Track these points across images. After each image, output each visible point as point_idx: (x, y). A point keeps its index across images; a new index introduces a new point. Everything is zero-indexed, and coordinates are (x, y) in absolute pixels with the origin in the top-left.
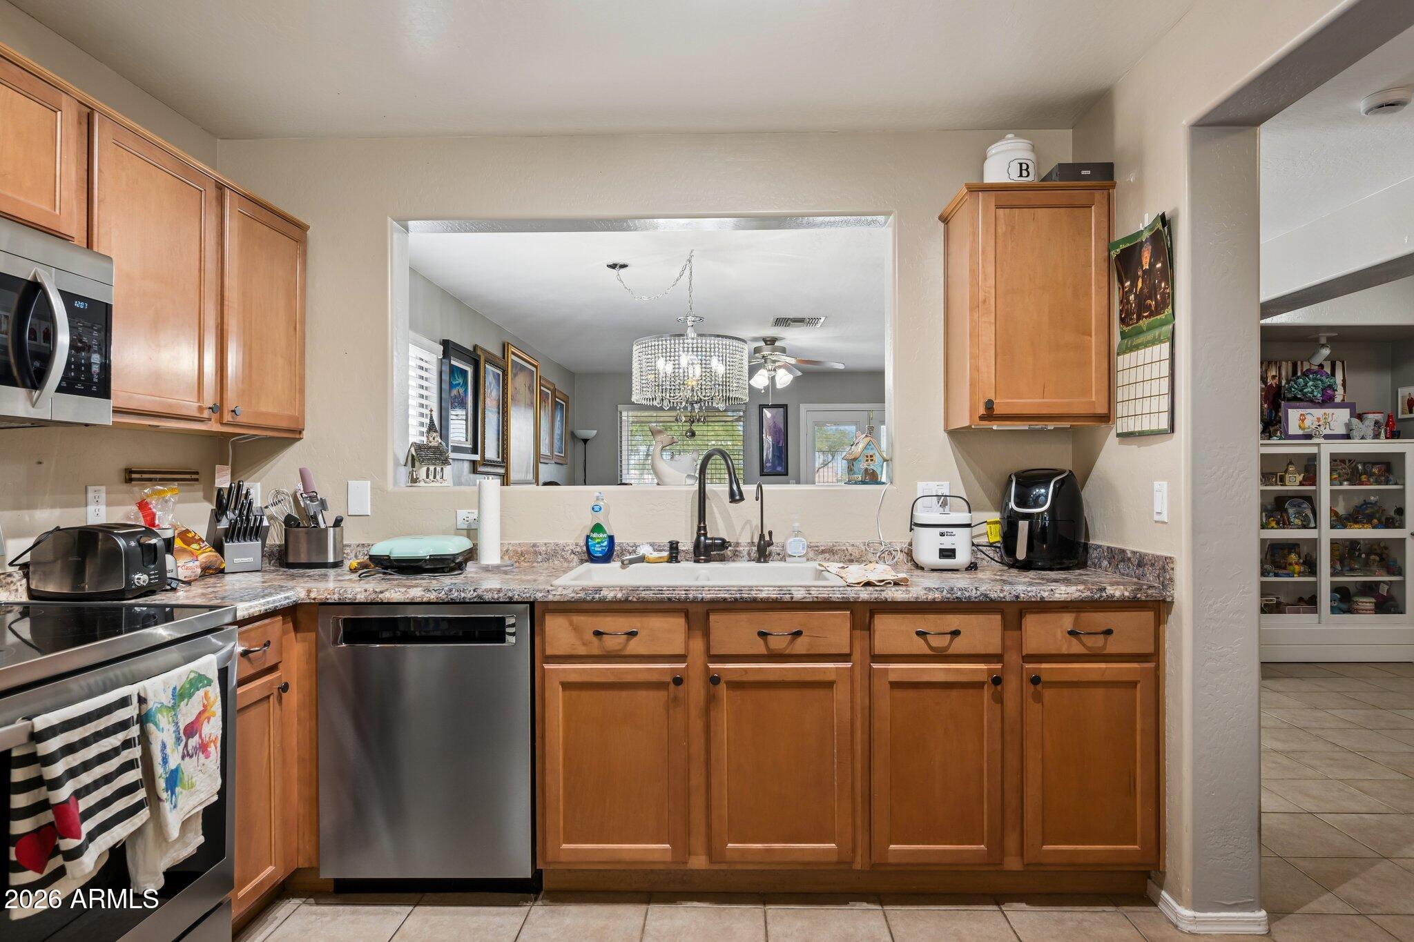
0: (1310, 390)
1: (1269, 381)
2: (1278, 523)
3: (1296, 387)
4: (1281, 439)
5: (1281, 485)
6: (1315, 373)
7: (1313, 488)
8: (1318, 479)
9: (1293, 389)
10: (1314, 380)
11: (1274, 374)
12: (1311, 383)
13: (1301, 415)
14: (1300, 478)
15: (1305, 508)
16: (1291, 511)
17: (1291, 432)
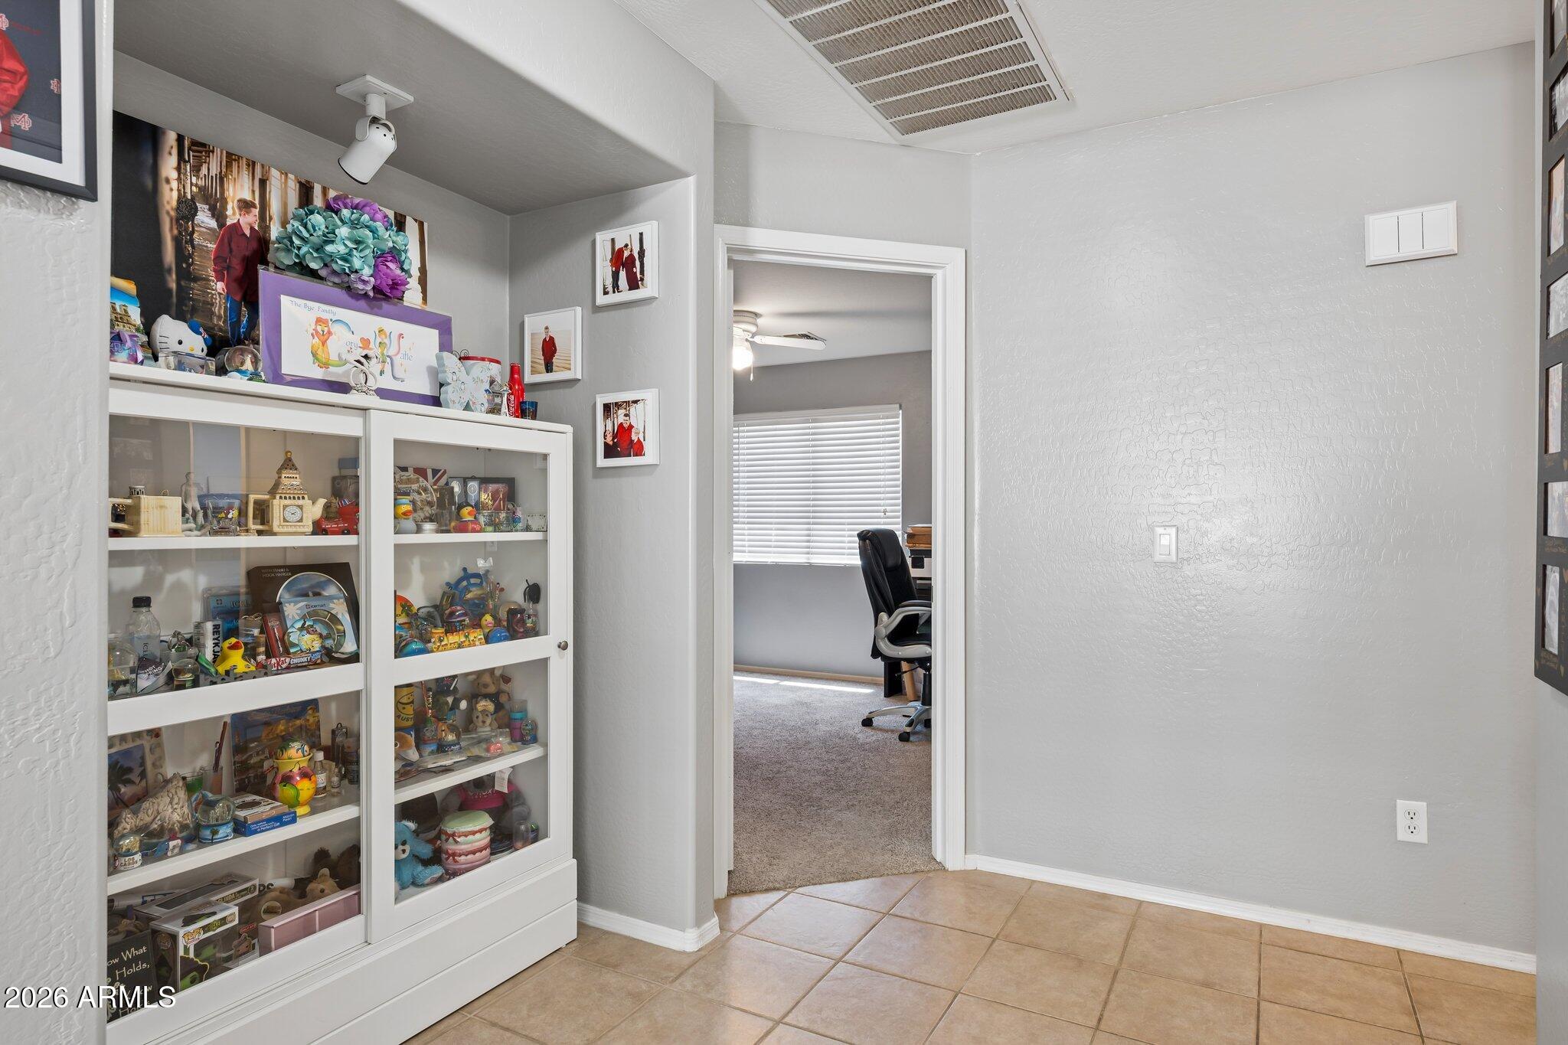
0: (342, 250)
1: (229, 212)
2: (250, 654)
3: (305, 234)
4: (254, 376)
5: (260, 533)
6: (356, 207)
7: (349, 540)
8: (362, 514)
9: (297, 242)
10: (354, 225)
11: (248, 196)
12: (343, 231)
13: (319, 321)
14: (315, 510)
15: (331, 598)
16: (293, 610)
17: (287, 368)
